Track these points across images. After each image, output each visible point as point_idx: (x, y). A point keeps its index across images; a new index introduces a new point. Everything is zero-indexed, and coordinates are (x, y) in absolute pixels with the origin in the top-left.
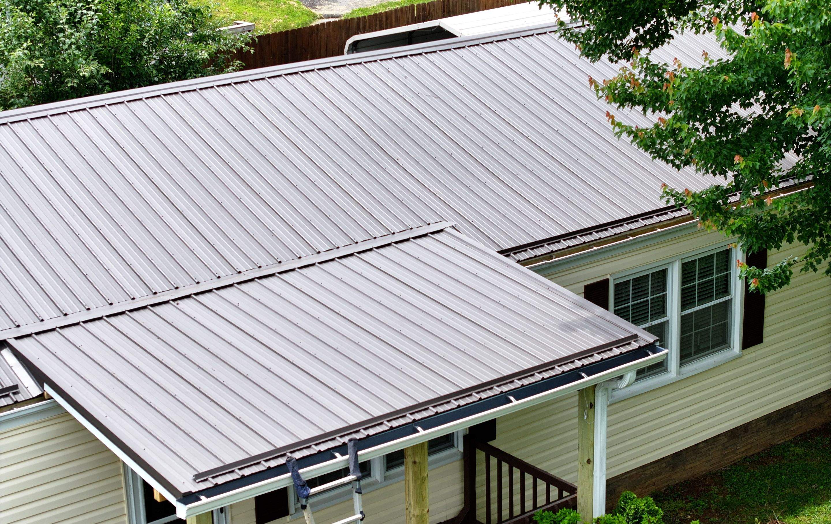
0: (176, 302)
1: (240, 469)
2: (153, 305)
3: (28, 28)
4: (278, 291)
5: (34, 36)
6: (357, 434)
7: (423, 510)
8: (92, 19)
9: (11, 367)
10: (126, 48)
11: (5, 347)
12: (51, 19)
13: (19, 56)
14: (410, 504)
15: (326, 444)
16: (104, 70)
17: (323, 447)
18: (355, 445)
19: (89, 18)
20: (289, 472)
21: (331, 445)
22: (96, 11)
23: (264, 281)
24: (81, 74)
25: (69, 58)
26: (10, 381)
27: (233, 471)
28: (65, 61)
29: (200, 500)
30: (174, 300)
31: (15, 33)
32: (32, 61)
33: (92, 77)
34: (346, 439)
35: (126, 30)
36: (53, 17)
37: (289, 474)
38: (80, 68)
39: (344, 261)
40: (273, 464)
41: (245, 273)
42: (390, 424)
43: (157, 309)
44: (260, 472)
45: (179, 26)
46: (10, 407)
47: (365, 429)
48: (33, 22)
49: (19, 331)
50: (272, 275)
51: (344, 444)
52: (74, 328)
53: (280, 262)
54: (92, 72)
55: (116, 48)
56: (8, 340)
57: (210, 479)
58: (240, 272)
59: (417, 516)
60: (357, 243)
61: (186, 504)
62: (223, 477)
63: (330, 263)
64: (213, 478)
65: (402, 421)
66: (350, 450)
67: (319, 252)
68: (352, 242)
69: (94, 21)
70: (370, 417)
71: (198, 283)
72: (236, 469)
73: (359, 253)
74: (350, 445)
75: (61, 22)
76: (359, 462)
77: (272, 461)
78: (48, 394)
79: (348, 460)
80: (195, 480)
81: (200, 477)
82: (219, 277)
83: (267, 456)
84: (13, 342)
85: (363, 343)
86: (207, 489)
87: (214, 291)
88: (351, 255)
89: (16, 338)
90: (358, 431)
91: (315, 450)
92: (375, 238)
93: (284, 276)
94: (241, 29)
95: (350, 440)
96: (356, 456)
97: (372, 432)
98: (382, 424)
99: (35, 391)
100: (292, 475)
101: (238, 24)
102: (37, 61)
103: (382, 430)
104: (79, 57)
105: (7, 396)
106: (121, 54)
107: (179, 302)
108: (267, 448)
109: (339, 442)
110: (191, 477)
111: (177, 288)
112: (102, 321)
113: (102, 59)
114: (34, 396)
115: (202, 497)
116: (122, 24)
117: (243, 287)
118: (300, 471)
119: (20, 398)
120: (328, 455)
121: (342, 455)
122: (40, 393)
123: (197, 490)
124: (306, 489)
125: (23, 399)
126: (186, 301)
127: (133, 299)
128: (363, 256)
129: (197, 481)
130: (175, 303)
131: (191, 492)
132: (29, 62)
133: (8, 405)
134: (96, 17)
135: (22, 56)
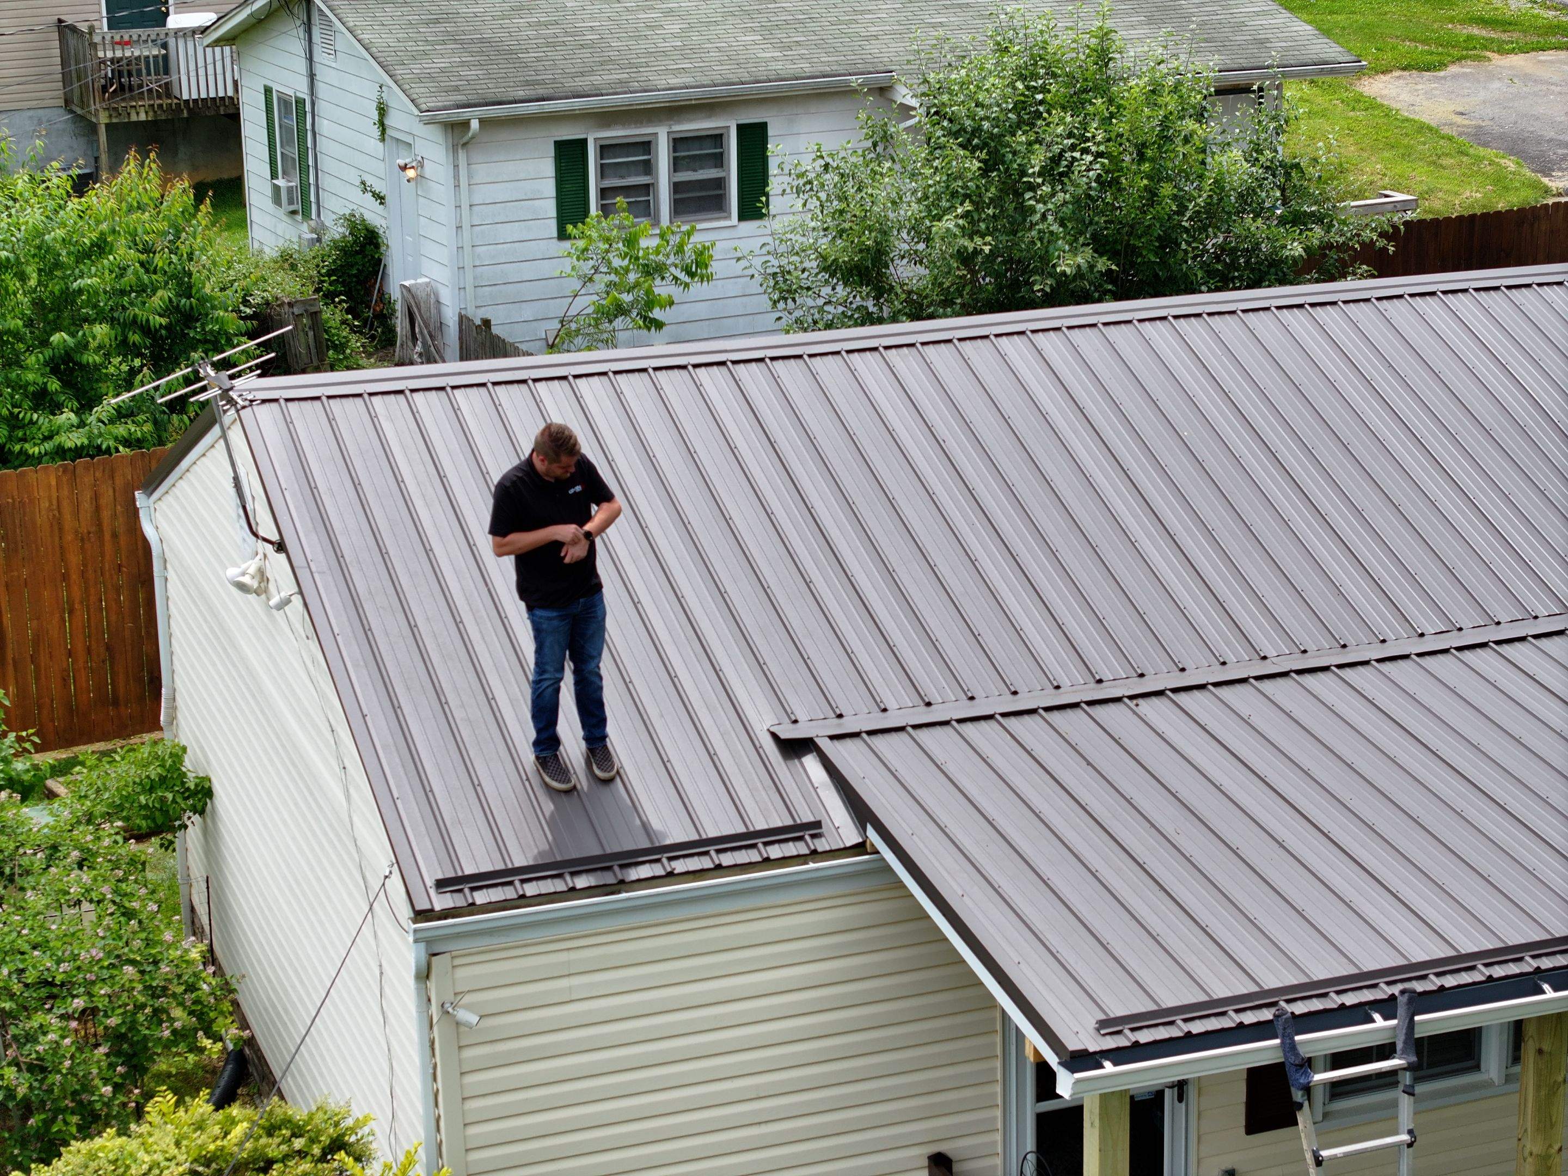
0: (1135, 702)
1: (1185, 1020)
2: (1090, 703)
3: (971, 180)
4: (1330, 699)
5: (980, 196)
6: (1422, 982)
7: (1550, 1146)
8: (1088, 170)
9: (815, 789)
10: (1149, 227)
11: (810, 752)
12: (1015, 166)
13: (948, 230)
14: (1526, 1131)
15: (1358, 993)
16: (1103, 264)
17: (1350, 999)
18: (1410, 1002)
19: (1084, 168)
20: (1276, 1037)
21: (1367, 996)
22: (1099, 155)
23: (1308, 680)
24: (1058, 270)
25: (1041, 239)
26: (809, 813)
27: (1172, 1023)
28: (1033, 243)
29: (1102, 1067)
30: (1131, 698)
31: (948, 187)
32: (972, 240)
33: (1079, 274)
34: (1396, 990)
35: (1152, 195)
36: (1019, 161)
37: (1277, 1041)
38: (1059, 257)
39: (1468, 656)
40: (1249, 1018)
41: (1274, 660)
42: (1487, 972)
43: (1098, 711)
44: (1223, 1030)
45: (1256, 193)
46: (802, 859)
47: (1438, 975)
48: (979, 169)
49: (839, 725)
50: (1325, 669)
51: (1393, 998)
52: (938, 730)
53: (1344, 646)
54: (1079, 266)
55: (1132, 226)
56: (816, 740)
57: (1127, 1032)
58: (1265, 658)
59: (1537, 1155)
60: (1498, 623)
61: (1073, 1071)
62: (1152, 1030)
63: (1440, 656)
64: (1132, 1030)
65: (1513, 969)
66: (1401, 1010)
67: (1422, 635)
68: (1489, 622)
69: (1091, 173)
70: (1452, 953)
71: (1183, 670)
72: (1178, 1019)
73: (1498, 643)
74: (1402, 1000)
75: (1031, 171)
76: (1416, 1036)
77: (1249, 1013)
78: (872, 845)
79: (1394, 1028)
80: (1098, 1030)
81: (1108, 1025)
82: (1224, 663)
83: (1241, 1002)
84: (824, 744)
85: (1471, 813)
86: (1118, 1049)
87: (1210, 687)
88: (1483, 645)
89: (832, 738)
90: (1424, 977)
91: (1335, 1001)
92: (1536, 617)
93: (1347, 673)
94: (1390, 207)
95: (1403, 992)
96: (1411, 1024)
97: (1450, 981)
98: (1473, 968)
99: (851, 837)
100: (1282, 1043)
101: (1387, 196)
102: (978, 241)
103: (1470, 981)
104: (1058, 239)
105: (801, 838)
106: (1140, 238)
107: (1141, 701)
108: (1243, 987)
109: (1384, 992)
110: (1092, 1024)
111: (1142, 675)
112: (992, 723)
113: (1100, 245)
114: (848, 844)
115: (1107, 1064)
116: (1145, 182)
117: (1266, 686)
118: (1297, 1038)
119: (822, 845)
120: (1360, 1014)
121: (1386, 1018)
122: (861, 840)
123: (1098, 1049)
124: (1305, 1073)
125: (828, 848)
126: (1155, 701)
127: (1058, 687)
128: (1506, 649)
129: (1102, 1032)
130: (1132, 704)
131: (1086, 1050)
132: (966, 242)
133: (798, 856)
134: (1098, 166)
135: (955, 230)
